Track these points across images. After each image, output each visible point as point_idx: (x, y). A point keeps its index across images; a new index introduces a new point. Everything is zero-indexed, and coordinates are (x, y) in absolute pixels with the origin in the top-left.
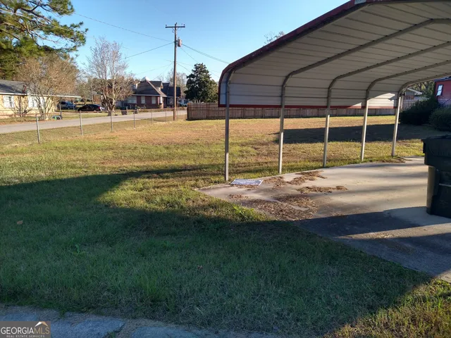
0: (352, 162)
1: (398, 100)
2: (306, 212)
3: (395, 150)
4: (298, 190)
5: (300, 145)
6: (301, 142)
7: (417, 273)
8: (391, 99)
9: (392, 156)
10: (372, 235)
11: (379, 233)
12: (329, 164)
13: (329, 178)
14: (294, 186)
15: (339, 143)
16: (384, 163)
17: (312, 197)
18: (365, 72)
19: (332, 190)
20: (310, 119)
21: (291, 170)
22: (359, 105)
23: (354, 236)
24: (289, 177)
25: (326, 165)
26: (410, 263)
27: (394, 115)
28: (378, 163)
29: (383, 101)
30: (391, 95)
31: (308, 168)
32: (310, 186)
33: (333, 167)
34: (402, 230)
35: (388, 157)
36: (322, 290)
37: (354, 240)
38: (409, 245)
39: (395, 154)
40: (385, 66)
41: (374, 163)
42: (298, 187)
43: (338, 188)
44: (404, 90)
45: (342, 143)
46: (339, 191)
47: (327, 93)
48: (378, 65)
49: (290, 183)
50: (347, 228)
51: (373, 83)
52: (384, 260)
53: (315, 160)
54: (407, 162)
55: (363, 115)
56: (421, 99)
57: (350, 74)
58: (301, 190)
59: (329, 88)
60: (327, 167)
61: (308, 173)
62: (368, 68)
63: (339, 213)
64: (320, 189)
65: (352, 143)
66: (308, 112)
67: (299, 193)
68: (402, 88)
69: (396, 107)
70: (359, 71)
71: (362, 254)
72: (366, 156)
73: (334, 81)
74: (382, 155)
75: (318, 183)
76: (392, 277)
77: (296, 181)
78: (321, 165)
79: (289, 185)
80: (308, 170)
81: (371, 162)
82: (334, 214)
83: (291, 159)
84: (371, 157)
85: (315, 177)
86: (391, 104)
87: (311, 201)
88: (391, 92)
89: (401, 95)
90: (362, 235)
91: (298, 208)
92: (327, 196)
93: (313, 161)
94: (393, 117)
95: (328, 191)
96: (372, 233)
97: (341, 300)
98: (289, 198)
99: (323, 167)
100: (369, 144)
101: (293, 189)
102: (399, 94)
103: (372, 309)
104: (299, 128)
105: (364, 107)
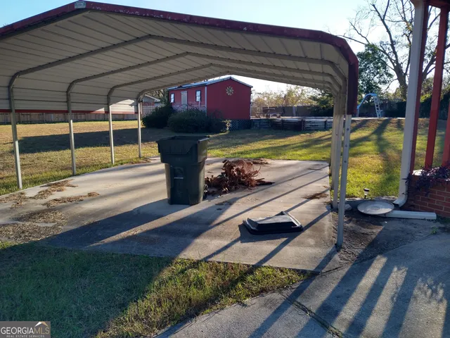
0: (104, 167)
1: (137, 106)
2: (54, 228)
3: (142, 152)
4: (44, 205)
5: (45, 154)
6: (47, 150)
7: (161, 258)
8: (131, 105)
9: (140, 157)
10: (124, 234)
11: (130, 231)
12: (80, 171)
13: (80, 186)
14: (39, 201)
15: (90, 149)
16: (133, 165)
17: (60, 209)
18: (101, 78)
19: (84, 198)
20: (57, 124)
21: (35, 182)
22: (102, 110)
23: (107, 240)
24: (32, 192)
25: (76, 172)
26: (156, 251)
27: (136, 120)
28: (128, 165)
29: (125, 107)
30: (131, 102)
31: (55, 178)
32: (58, 198)
33: (84, 173)
34: (149, 223)
35: (137, 158)
36: (73, 306)
37: (107, 244)
38: (155, 236)
39: (142, 155)
40: (119, 74)
41: (124, 165)
42: (43, 201)
43: (90, 195)
44: (141, 97)
45: (93, 148)
46: (91, 197)
47: (66, 97)
48: (113, 72)
49: (34, 198)
50: (100, 234)
51: (112, 89)
52: (134, 256)
53: (64, 168)
54: (152, 162)
55: (108, 120)
56: (159, 106)
57: (86, 79)
58: (47, 204)
59: (67, 92)
60: (78, 175)
61: (56, 184)
62: (103, 74)
63: (91, 220)
64: (70, 200)
65: (103, 148)
66: (53, 116)
67: (45, 207)
68: (139, 95)
69: (137, 113)
70: (95, 76)
71: (114, 256)
72: (117, 159)
73: (71, 84)
74: (131, 157)
75: (68, 192)
76: (141, 269)
77: (42, 195)
78: (71, 174)
79: (33, 201)
80: (55, 181)
81: (123, 165)
82: (86, 223)
83: (35, 170)
84: (121, 160)
85: (65, 187)
86: (132, 110)
87: (59, 214)
88: (131, 99)
89: (139, 102)
90: (114, 237)
91: (44, 225)
92: (77, 206)
93: (62, 170)
94: (136, 122)
95: (79, 200)
96: (123, 233)
97: (93, 310)
98: (32, 216)
99: (74, 175)
100: (119, 148)
101: (38, 205)
102: (138, 101)
103: (123, 306)
104: (44, 134)
105: (107, 112)
